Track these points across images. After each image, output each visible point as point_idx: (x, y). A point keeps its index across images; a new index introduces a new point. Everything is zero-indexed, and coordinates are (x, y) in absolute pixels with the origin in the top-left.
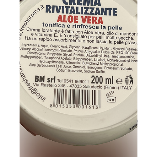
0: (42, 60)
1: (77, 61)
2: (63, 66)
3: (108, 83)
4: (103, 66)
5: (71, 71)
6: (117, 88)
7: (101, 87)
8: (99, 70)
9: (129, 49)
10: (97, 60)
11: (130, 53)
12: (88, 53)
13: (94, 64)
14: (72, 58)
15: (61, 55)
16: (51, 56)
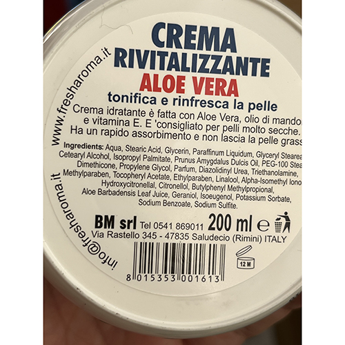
0: (109, 180)
1: (182, 181)
2: (152, 193)
3: (242, 230)
4: (234, 194)
5: (169, 204)
6: (257, 240)
7: (227, 238)
8: (224, 201)
9: (288, 156)
10: (221, 179)
11: (289, 164)
12: (204, 165)
13: (215, 188)
14: (172, 177)
15: (148, 168)
16: (128, 171)
